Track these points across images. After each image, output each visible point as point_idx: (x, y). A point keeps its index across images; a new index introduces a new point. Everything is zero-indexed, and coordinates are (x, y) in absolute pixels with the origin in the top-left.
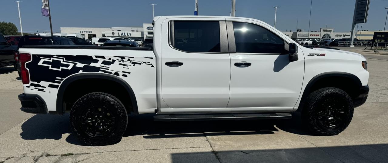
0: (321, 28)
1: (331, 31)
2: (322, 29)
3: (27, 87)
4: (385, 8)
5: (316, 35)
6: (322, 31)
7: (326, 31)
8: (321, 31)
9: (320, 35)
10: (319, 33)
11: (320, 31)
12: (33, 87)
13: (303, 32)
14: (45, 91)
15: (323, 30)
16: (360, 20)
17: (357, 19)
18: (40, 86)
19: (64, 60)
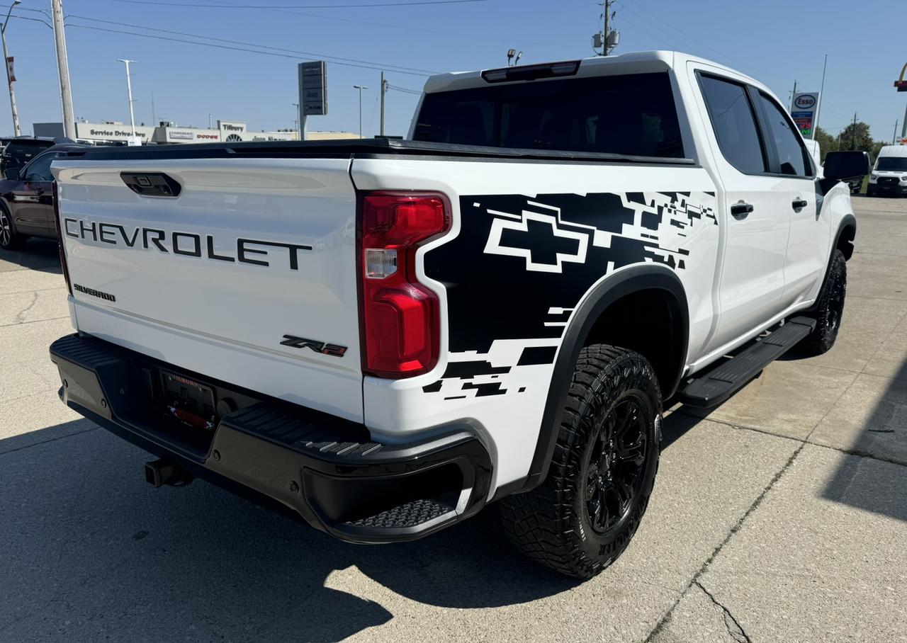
0: (219, 122)
1: (242, 129)
2: (222, 124)
3: (428, 389)
4: (355, 87)
5: (212, 137)
6: (222, 128)
7: (230, 128)
8: (219, 128)
9: (219, 137)
10: (216, 133)
11: (217, 127)
12: (454, 385)
13: (175, 127)
14: (504, 392)
15: (225, 126)
16: (314, 108)
17: (307, 106)
18: (485, 368)
19: (561, 222)
